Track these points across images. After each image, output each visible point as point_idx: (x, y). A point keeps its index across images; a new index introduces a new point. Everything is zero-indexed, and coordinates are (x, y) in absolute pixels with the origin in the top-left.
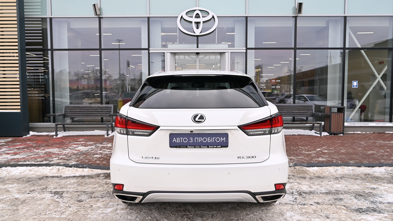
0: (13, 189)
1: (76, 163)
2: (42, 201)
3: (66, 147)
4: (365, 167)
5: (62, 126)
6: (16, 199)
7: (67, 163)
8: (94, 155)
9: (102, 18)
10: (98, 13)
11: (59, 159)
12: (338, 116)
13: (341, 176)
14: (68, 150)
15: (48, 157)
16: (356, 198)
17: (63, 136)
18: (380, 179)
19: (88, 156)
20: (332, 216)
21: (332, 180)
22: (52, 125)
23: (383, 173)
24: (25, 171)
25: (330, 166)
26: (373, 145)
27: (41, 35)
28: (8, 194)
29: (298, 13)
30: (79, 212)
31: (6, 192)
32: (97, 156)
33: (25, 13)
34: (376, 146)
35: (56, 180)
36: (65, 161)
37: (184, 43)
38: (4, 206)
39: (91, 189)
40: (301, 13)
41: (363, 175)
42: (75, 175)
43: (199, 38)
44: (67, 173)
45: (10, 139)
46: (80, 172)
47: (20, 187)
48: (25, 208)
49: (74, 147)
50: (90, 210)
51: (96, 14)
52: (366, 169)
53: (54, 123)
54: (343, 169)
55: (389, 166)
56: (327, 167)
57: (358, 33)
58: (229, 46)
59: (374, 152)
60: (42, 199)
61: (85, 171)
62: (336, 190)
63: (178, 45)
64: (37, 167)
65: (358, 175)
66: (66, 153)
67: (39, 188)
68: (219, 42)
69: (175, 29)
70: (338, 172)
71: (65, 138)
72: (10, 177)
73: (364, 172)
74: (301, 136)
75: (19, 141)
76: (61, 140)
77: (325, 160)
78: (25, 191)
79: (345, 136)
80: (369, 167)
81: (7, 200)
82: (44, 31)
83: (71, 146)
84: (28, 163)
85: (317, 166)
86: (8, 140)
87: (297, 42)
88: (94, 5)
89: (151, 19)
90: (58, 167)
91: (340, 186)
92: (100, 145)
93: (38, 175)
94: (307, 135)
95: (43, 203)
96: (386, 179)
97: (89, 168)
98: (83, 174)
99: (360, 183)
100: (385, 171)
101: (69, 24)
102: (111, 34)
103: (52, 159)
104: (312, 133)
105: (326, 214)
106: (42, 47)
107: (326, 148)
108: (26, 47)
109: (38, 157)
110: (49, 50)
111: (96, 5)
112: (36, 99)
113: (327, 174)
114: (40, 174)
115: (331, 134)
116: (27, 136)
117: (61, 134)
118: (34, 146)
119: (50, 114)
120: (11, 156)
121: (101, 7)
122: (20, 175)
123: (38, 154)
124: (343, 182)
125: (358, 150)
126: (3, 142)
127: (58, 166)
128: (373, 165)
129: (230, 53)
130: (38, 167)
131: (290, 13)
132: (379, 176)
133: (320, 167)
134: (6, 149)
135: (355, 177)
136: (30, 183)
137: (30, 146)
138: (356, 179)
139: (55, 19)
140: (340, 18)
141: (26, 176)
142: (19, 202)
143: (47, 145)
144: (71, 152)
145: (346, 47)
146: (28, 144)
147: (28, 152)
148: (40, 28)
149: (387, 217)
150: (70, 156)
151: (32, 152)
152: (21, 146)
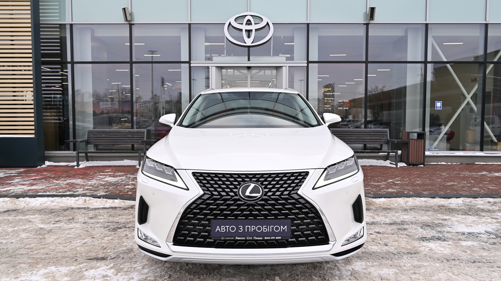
0: (35, 220)
1: (105, 194)
2: (71, 231)
3: (91, 178)
4: (439, 198)
5: (84, 154)
6: (41, 228)
7: (94, 194)
8: (125, 186)
9: (133, 24)
10: (129, 18)
11: (85, 189)
12: (418, 144)
13: (411, 208)
14: (93, 181)
15: (71, 188)
16: (422, 228)
17: (86, 167)
18: (455, 211)
19: (119, 187)
20: (392, 243)
21: (400, 211)
22: (74, 153)
23: (460, 205)
24: (46, 202)
25: (399, 197)
26: (456, 176)
27: (59, 44)
28: (31, 224)
29: (370, 19)
30: (113, 241)
31: (28, 223)
32: (129, 187)
33: (40, 19)
34: (460, 178)
35: (83, 211)
36: (93, 191)
37: (232, 55)
38: (29, 235)
39: (124, 220)
40: (374, 19)
41: (436, 207)
42: (104, 207)
43: (251, 49)
44: (95, 204)
45: (22, 170)
46: (111, 204)
47: (43, 218)
48: (52, 237)
49: (100, 178)
50: (125, 239)
51: (126, 20)
52: (441, 200)
53: (75, 151)
54: (415, 200)
55: (468, 197)
56: (396, 198)
57: (444, 44)
58: (288, 59)
59: (455, 183)
60: (70, 229)
61: (115, 203)
62: (402, 221)
63: (225, 57)
64: (60, 198)
65: (431, 207)
66: (92, 184)
67: (65, 218)
68: (276, 54)
69: (222, 38)
70: (408, 204)
71: (88, 169)
72: (30, 208)
73: (438, 203)
74: (372, 167)
75: (34, 172)
76: (83, 170)
77: (395, 191)
78: (50, 221)
79: (425, 167)
80: (445, 198)
81: (31, 230)
82: (62, 40)
83: (97, 177)
84: (48, 193)
85: (385, 197)
86: (20, 170)
87: (369, 54)
88: (124, 9)
89: (192, 26)
90: (84, 198)
91: (406, 217)
92: (131, 176)
93: (61, 206)
94: (380, 166)
95: (72, 232)
96: (462, 210)
97: (120, 199)
98: (113, 205)
99: (431, 215)
100: (462, 202)
101: (93, 32)
102: (144, 44)
103: (77, 190)
104: (387, 163)
105: (385, 242)
106: (59, 59)
107: (399, 179)
108: (42, 59)
109: (59, 188)
110: (69, 63)
111: (126, 9)
113: (395, 206)
114: (64, 206)
115: (410, 165)
116: (42, 166)
117: (83, 164)
118: (53, 177)
119: (69, 140)
120: (28, 186)
121: (132, 11)
122: (40, 206)
123: (59, 185)
124: (411, 214)
125: (436, 181)
126: (14, 172)
127: (85, 196)
128: (450, 197)
129: (287, 67)
130: (61, 197)
131: (361, 20)
132: (455, 208)
133: (388, 199)
134: (20, 180)
135: (427, 209)
136: (53, 214)
137: (47, 177)
138: (427, 211)
139: (78, 26)
140: (420, 26)
141: (48, 207)
142: (45, 232)
143: (68, 176)
144: (97, 182)
145: (428, 61)
146: (44, 175)
147: (46, 182)
148: (58, 36)
149: (451, 244)
150: (97, 187)
151: (52, 183)
152: (37, 177)
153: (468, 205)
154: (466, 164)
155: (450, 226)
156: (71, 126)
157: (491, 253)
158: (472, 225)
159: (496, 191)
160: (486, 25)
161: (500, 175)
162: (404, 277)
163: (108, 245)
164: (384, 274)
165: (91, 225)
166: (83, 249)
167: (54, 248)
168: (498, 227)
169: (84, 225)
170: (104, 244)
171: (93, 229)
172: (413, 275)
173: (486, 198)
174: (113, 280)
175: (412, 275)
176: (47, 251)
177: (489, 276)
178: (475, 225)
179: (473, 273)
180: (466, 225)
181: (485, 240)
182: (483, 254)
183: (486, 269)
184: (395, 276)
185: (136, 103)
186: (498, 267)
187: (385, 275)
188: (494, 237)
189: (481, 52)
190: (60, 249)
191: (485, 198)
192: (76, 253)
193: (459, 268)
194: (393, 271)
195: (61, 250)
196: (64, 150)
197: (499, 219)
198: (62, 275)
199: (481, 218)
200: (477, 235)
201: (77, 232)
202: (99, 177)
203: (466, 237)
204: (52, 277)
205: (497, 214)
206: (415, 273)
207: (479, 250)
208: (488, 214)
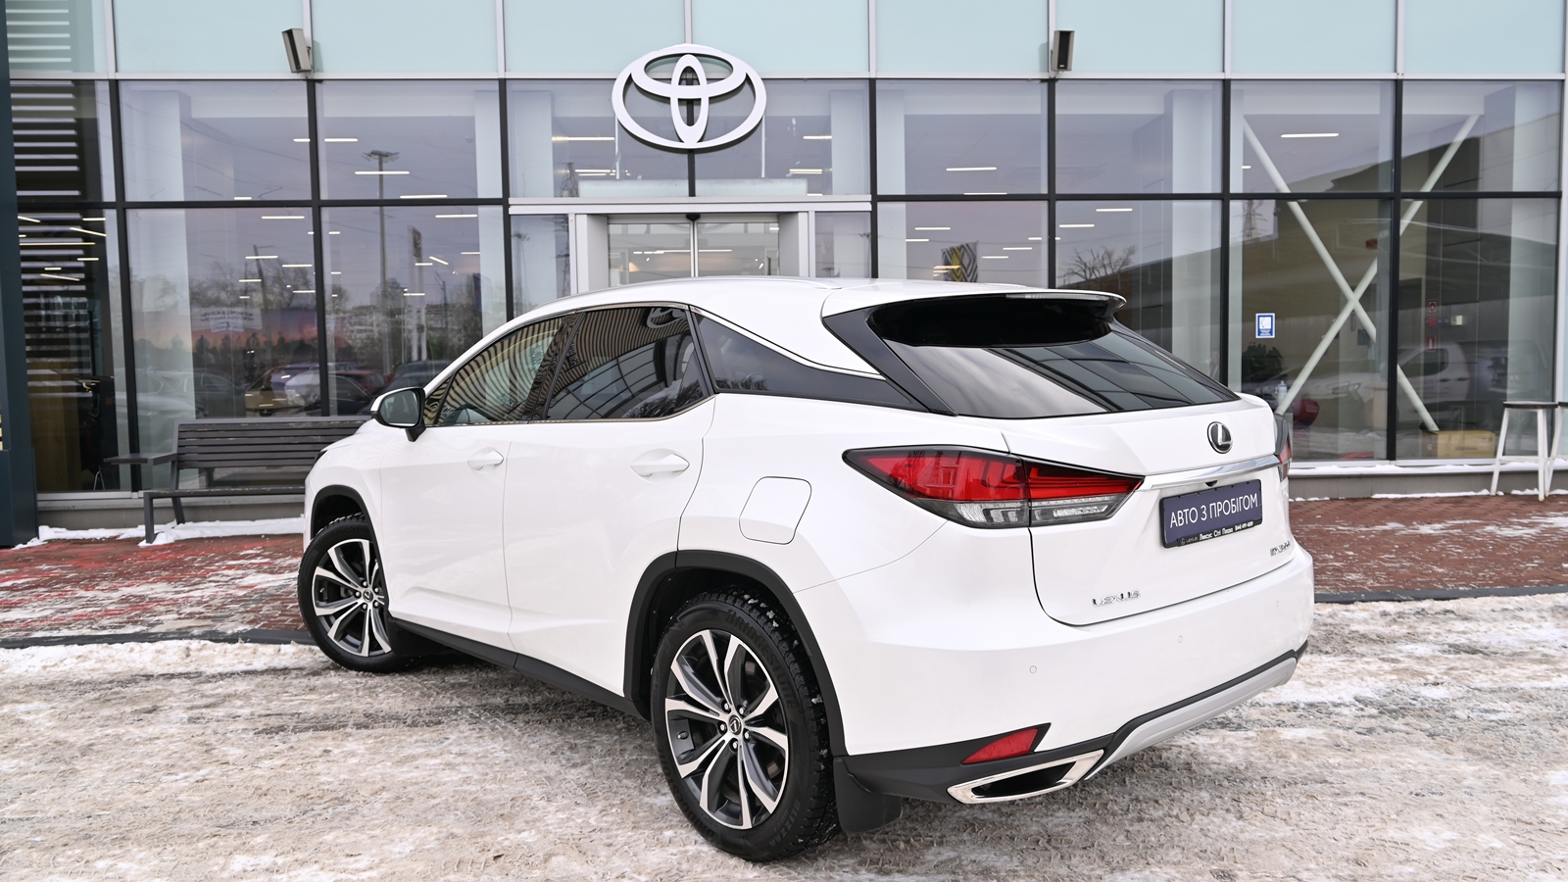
0: (34, 716)
1: (248, 628)
2: (153, 746)
3: (197, 579)
5: (169, 501)
6: (57, 742)
7: (214, 629)
9: (320, 81)
10: (305, 64)
11: (183, 616)
14: (207, 588)
15: (138, 612)
17: (178, 542)
19: (291, 605)
22: (137, 498)
24: (62, 661)
27: (73, 144)
29: (1059, 67)
30: (289, 769)
31: (15, 726)
35: (184, 684)
36: (209, 622)
37: (640, 176)
38: (23, 763)
39: (316, 706)
40: (1069, 67)
42: (249, 668)
43: (697, 157)
44: (219, 660)
46: (269, 659)
47: (58, 710)
48: (96, 765)
49: (228, 576)
50: (324, 763)
51: (297, 67)
53: (137, 491)
57: (1283, 136)
58: (813, 185)
60: (150, 739)
61: (284, 655)
63: (618, 184)
64: (105, 644)
66: (202, 597)
67: (128, 709)
68: (778, 172)
69: (608, 124)
71: (184, 548)
72: (10, 681)
75: (6, 563)
76: (170, 553)
81: (26, 747)
82: (85, 132)
83: (217, 575)
84: (65, 632)
87: (1057, 174)
88: (289, 33)
89: (510, 87)
90: (184, 643)
93: (112, 671)
95: (157, 750)
97: (299, 643)
98: (278, 663)
101: (185, 102)
102: (356, 140)
103: (156, 618)
106: (76, 193)
108: (20, 193)
109: (99, 614)
110: (110, 206)
111: (294, 33)
112: (54, 400)
114: (119, 670)
116: (29, 544)
117: (168, 534)
118: (72, 578)
119: (115, 458)
121: (315, 39)
122: (43, 673)
123: (95, 605)
127: (185, 638)
129: (812, 215)
130: (110, 644)
131: (1032, 66)
136: (89, 697)
137: (53, 578)
139: (135, 86)
140: (1209, 86)
141: (70, 675)
142: (72, 752)
143: (120, 574)
144: (221, 592)
145: (1231, 192)
146: (41, 572)
147: (52, 597)
148: (69, 117)
149: (1253, 738)
150: (222, 607)
151: (72, 600)
152: (18, 579)
153: (1326, 625)
154: (1347, 499)
156: (122, 410)
157: (1354, 756)
158: (1324, 681)
159: (1407, 581)
160: (1398, 84)
161: (1432, 532)
163: (274, 781)
165: (213, 725)
166: (198, 799)
167: (107, 799)
168: (1392, 685)
169: (193, 725)
170: (259, 779)
171: (223, 738)
173: (1377, 601)
174: (299, 879)
175: (1131, 825)
176: (89, 809)
177: (1331, 816)
178: (1332, 682)
179: (1291, 812)
181: (1348, 721)
182: (1331, 761)
183: (1330, 799)
185: (335, 312)
188: (1374, 712)
189: (1385, 155)
190: (129, 799)
191: (1374, 603)
192: (178, 809)
195: (131, 805)
196: (99, 488)
197: (1402, 662)
199: (1353, 661)
200: (1332, 709)
201: (172, 747)
202: (223, 575)
203: (1300, 716)
205: (1399, 647)
207: (1324, 749)
208: (1377, 648)
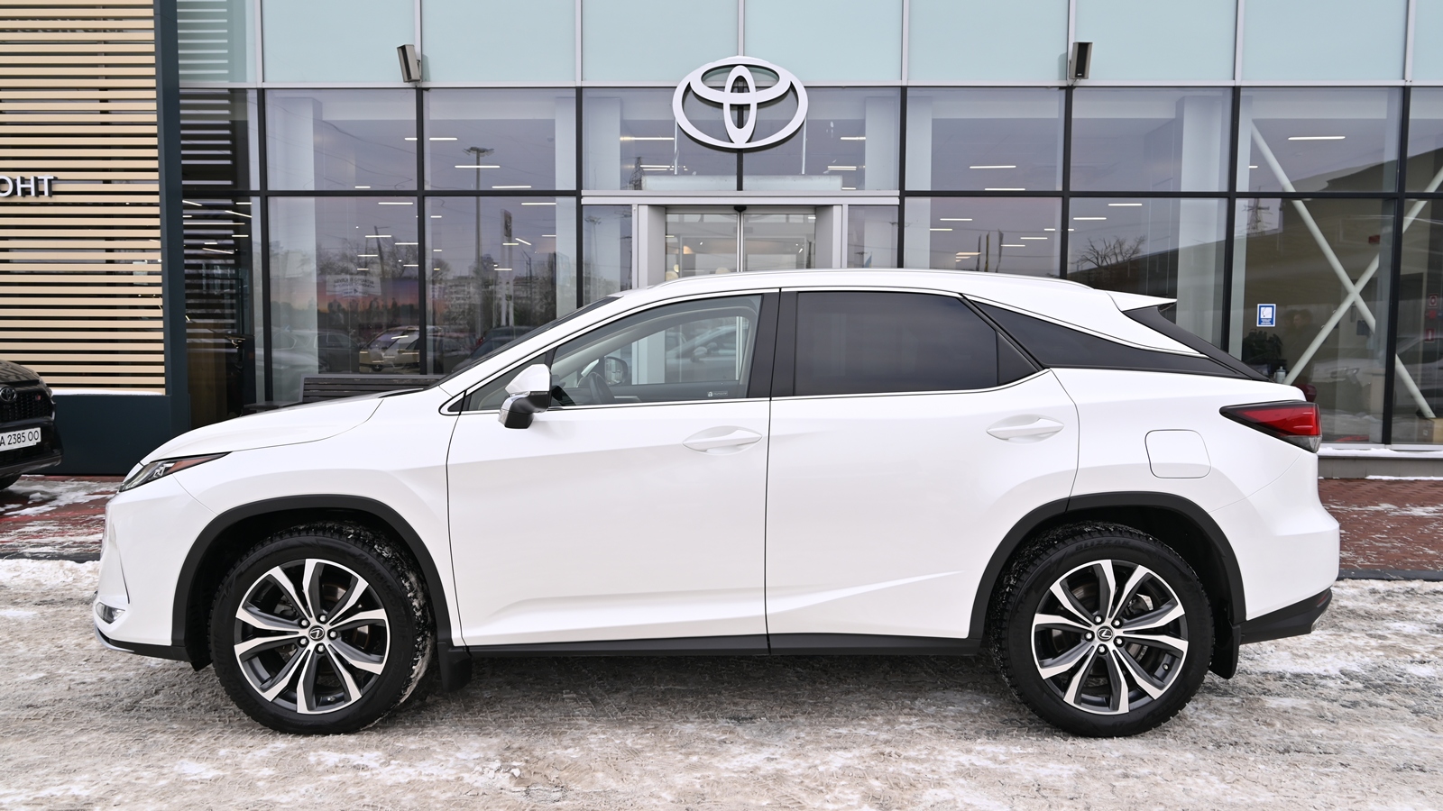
9: (427, 89)
10: (415, 75)
27: (228, 142)
29: (1076, 76)
33: (181, 72)
37: (695, 172)
40: (1086, 76)
43: (745, 156)
51: (409, 78)
57: (1285, 139)
58: (847, 181)
63: (676, 178)
68: (816, 169)
69: (669, 126)
82: (237, 132)
87: (1071, 165)
88: (403, 48)
89: (585, 94)
101: (318, 108)
102: (456, 139)
106: (229, 183)
108: (184, 182)
110: (255, 194)
111: (407, 48)
112: (207, 355)
121: (424, 53)
129: (846, 208)
131: (1050, 73)
139: (277, 94)
140: (1219, 93)
145: (1237, 190)
148: (225, 120)
154: (1341, 479)
155: (1251, 657)
156: (260, 363)
157: (1338, 728)
158: (1310, 653)
159: (1397, 561)
160: (1406, 91)
161: (1425, 514)
162: (1097, 785)
164: (1047, 776)
168: (1379, 660)
172: (1121, 779)
173: (1367, 579)
175: (1116, 781)
177: (1312, 786)
178: (1318, 655)
179: (1273, 778)
180: (1294, 654)
181: (1334, 694)
182: (1315, 732)
183: (1312, 768)
184: (1073, 782)
185: (434, 282)
186: (1342, 764)
187: (1050, 779)
188: (1360, 686)
189: (1391, 155)
191: (1363, 581)
193: (1242, 764)
194: (1070, 770)
197: (1390, 639)
198: (256, 763)
199: (1340, 635)
200: (1317, 681)
203: (1286, 686)
204: (234, 767)
205: (1387, 624)
206: (1126, 776)
207: (1308, 719)
208: (1365, 624)
